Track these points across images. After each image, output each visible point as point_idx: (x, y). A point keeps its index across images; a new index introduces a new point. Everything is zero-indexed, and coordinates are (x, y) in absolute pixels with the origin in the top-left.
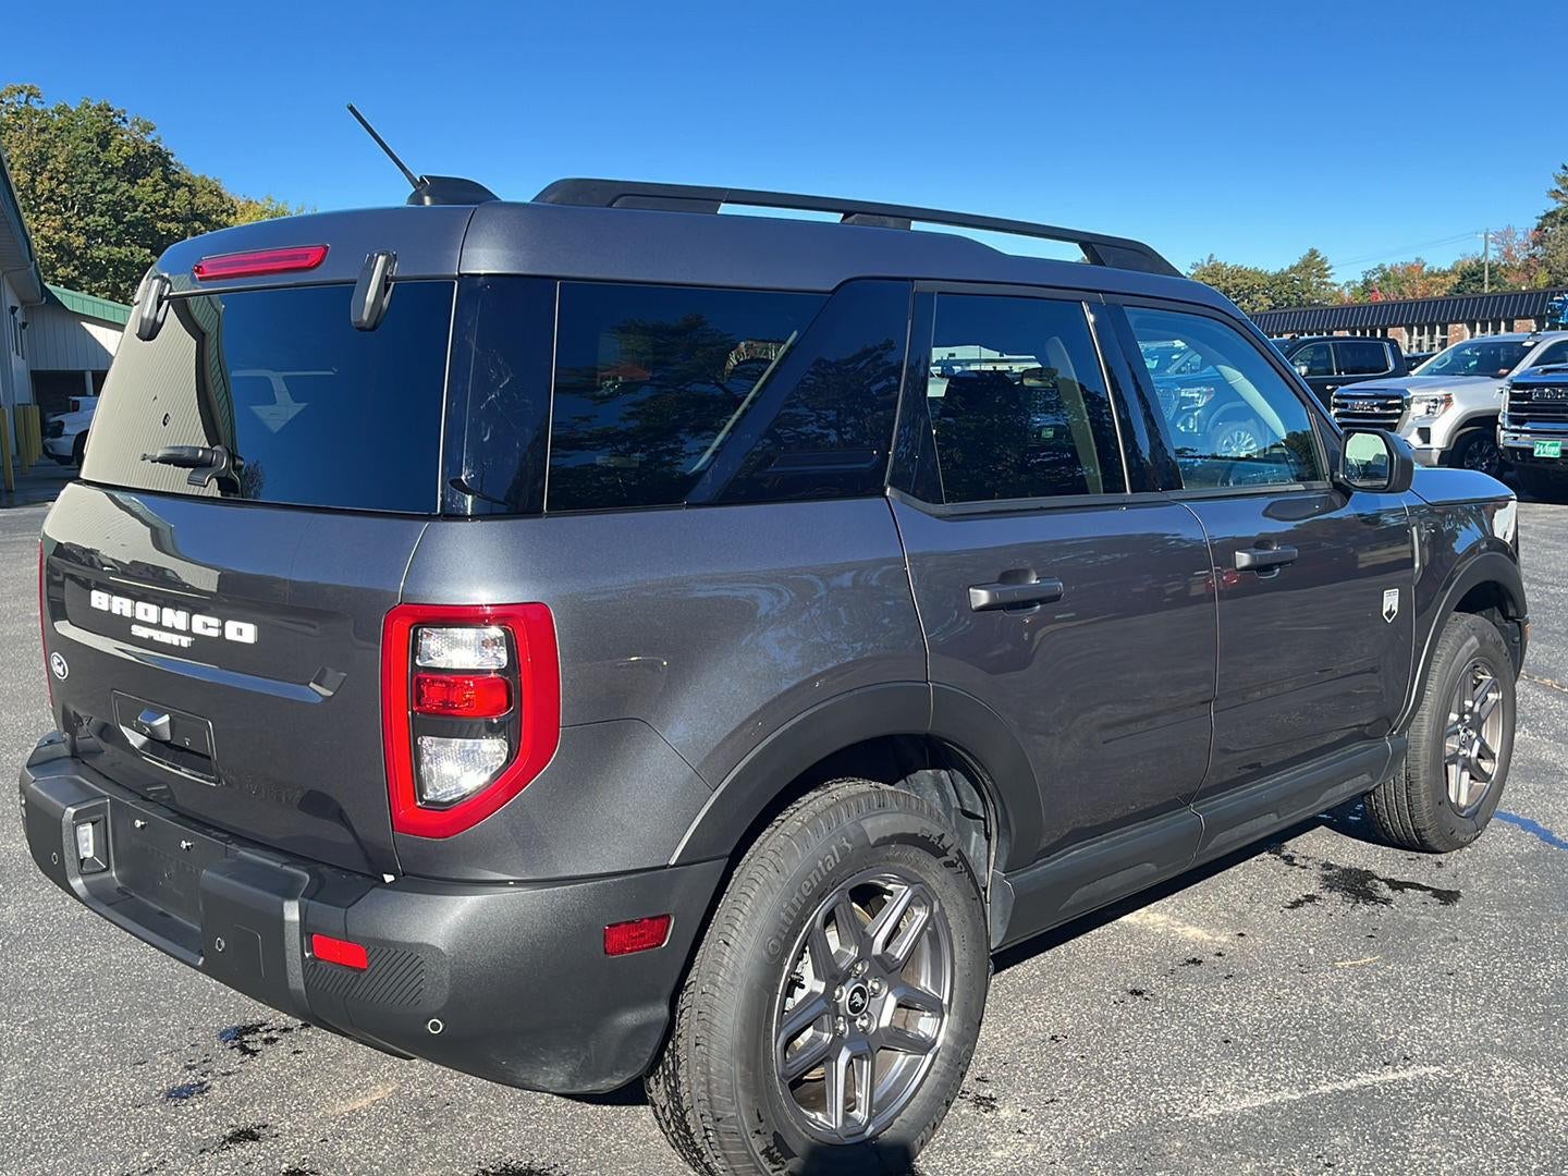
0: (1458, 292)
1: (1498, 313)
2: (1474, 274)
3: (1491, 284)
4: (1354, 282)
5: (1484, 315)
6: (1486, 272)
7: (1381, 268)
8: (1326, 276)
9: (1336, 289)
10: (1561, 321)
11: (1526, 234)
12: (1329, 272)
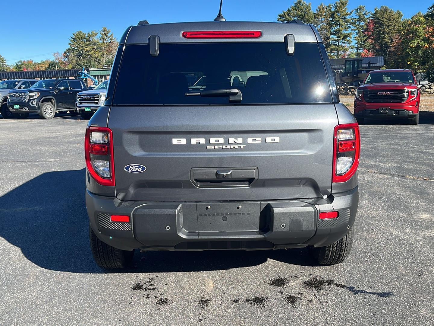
0: (49, 69)
1: (65, 75)
2: (52, 64)
3: (57, 67)
4: (13, 65)
5: (61, 76)
6: (56, 64)
7: (20, 61)
8: (5, 63)
9: (8, 66)
10: (81, 78)
11: (62, 54)
12: (5, 61)
